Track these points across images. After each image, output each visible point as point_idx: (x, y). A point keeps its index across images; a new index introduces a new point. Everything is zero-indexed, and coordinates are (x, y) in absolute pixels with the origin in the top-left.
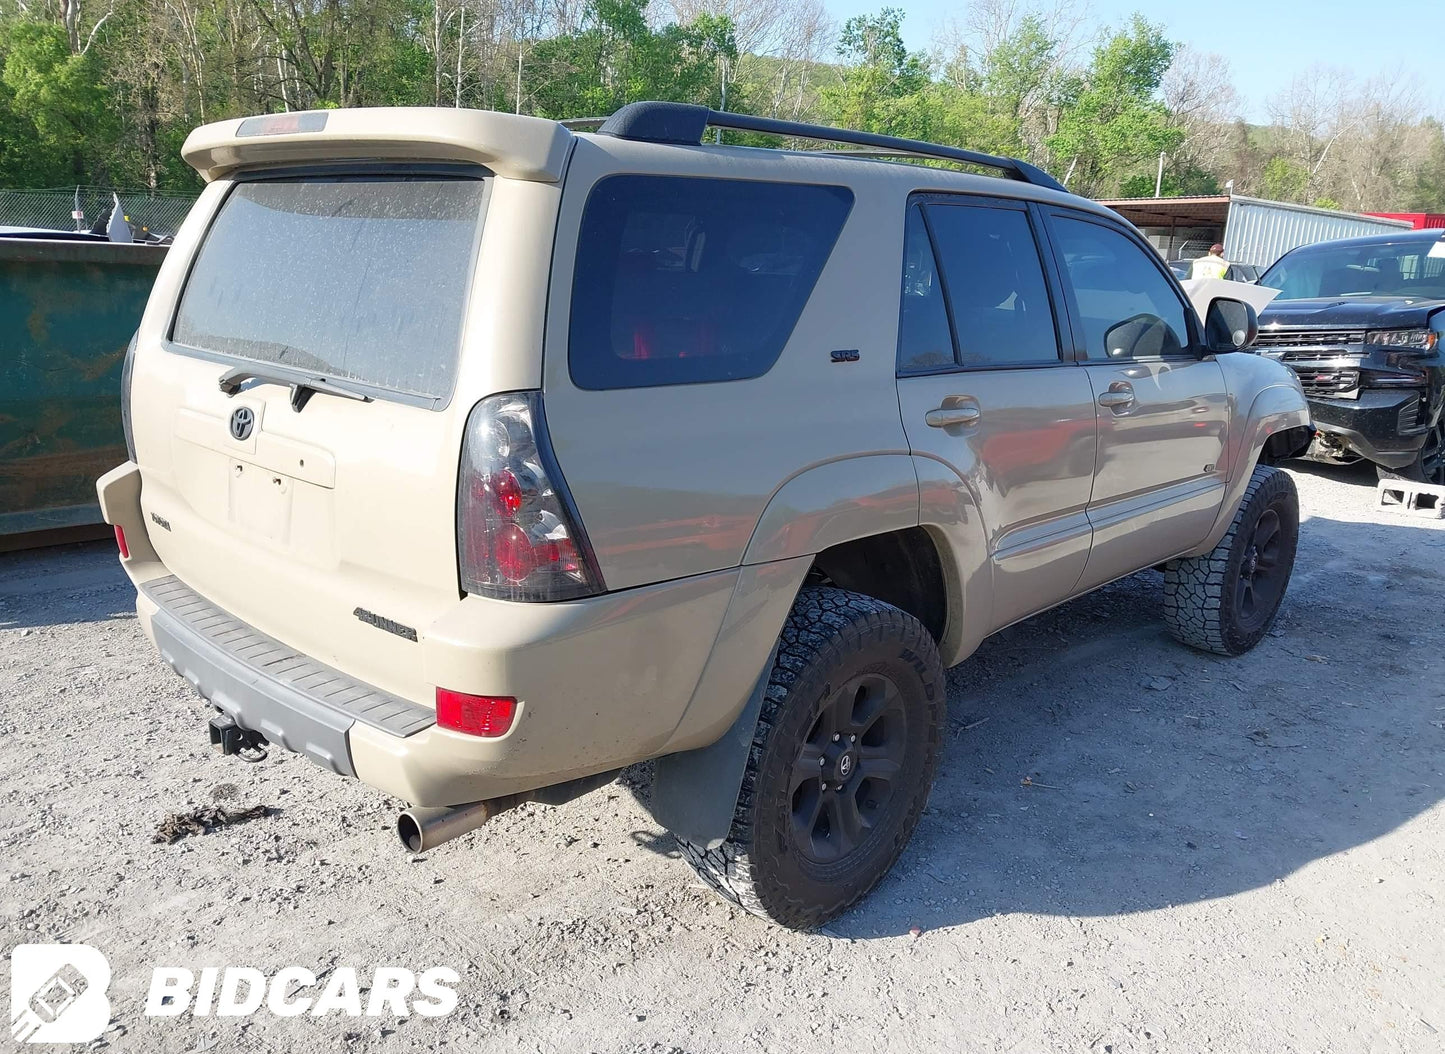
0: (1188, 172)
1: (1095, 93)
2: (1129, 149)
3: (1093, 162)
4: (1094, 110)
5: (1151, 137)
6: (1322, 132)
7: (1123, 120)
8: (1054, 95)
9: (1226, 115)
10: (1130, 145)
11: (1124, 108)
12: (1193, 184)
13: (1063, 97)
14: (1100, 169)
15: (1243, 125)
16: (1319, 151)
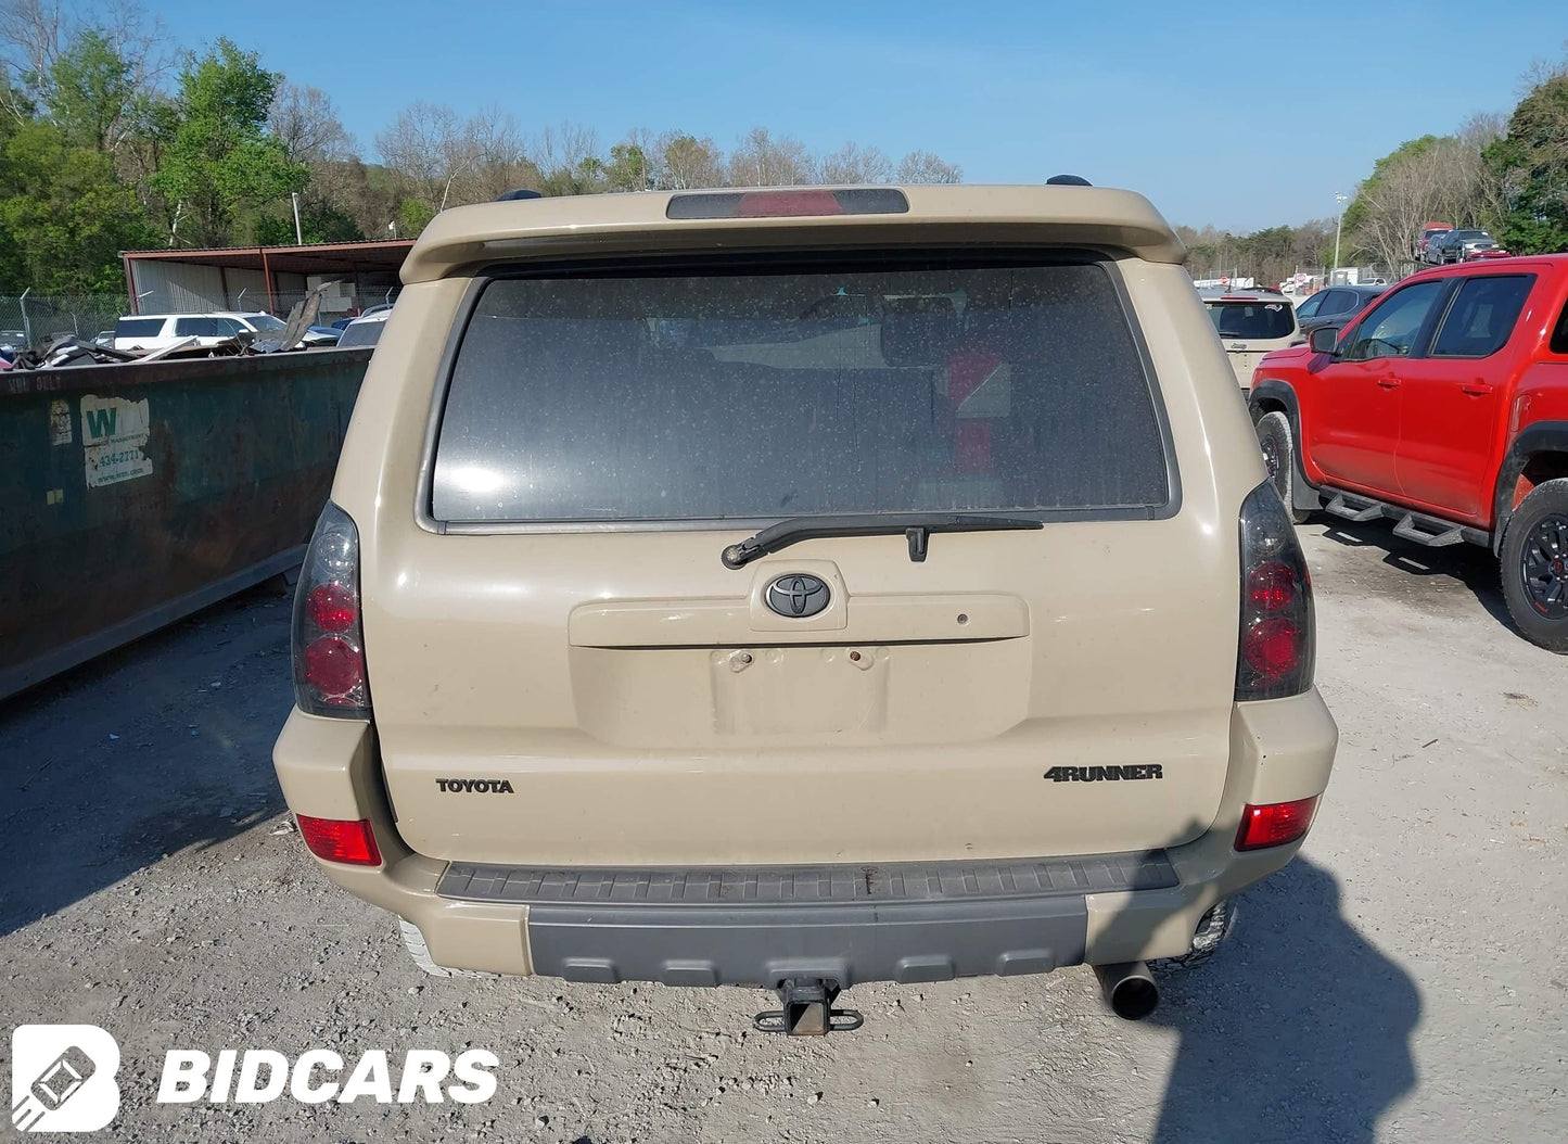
0: (324, 214)
1: (195, 126)
2: (253, 189)
3: (213, 204)
4: (200, 145)
5: (276, 175)
6: (438, 172)
7: (235, 157)
8: (144, 125)
9: (337, 152)
10: (254, 184)
11: (235, 144)
12: (332, 226)
13: (156, 129)
14: (225, 212)
15: (358, 164)
16: (441, 191)
